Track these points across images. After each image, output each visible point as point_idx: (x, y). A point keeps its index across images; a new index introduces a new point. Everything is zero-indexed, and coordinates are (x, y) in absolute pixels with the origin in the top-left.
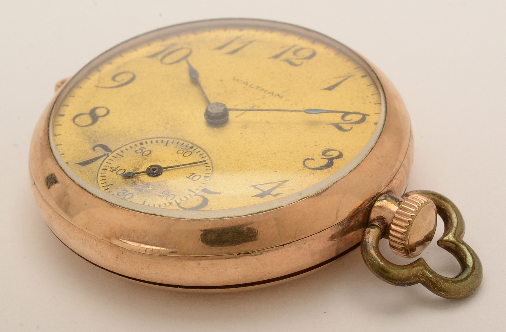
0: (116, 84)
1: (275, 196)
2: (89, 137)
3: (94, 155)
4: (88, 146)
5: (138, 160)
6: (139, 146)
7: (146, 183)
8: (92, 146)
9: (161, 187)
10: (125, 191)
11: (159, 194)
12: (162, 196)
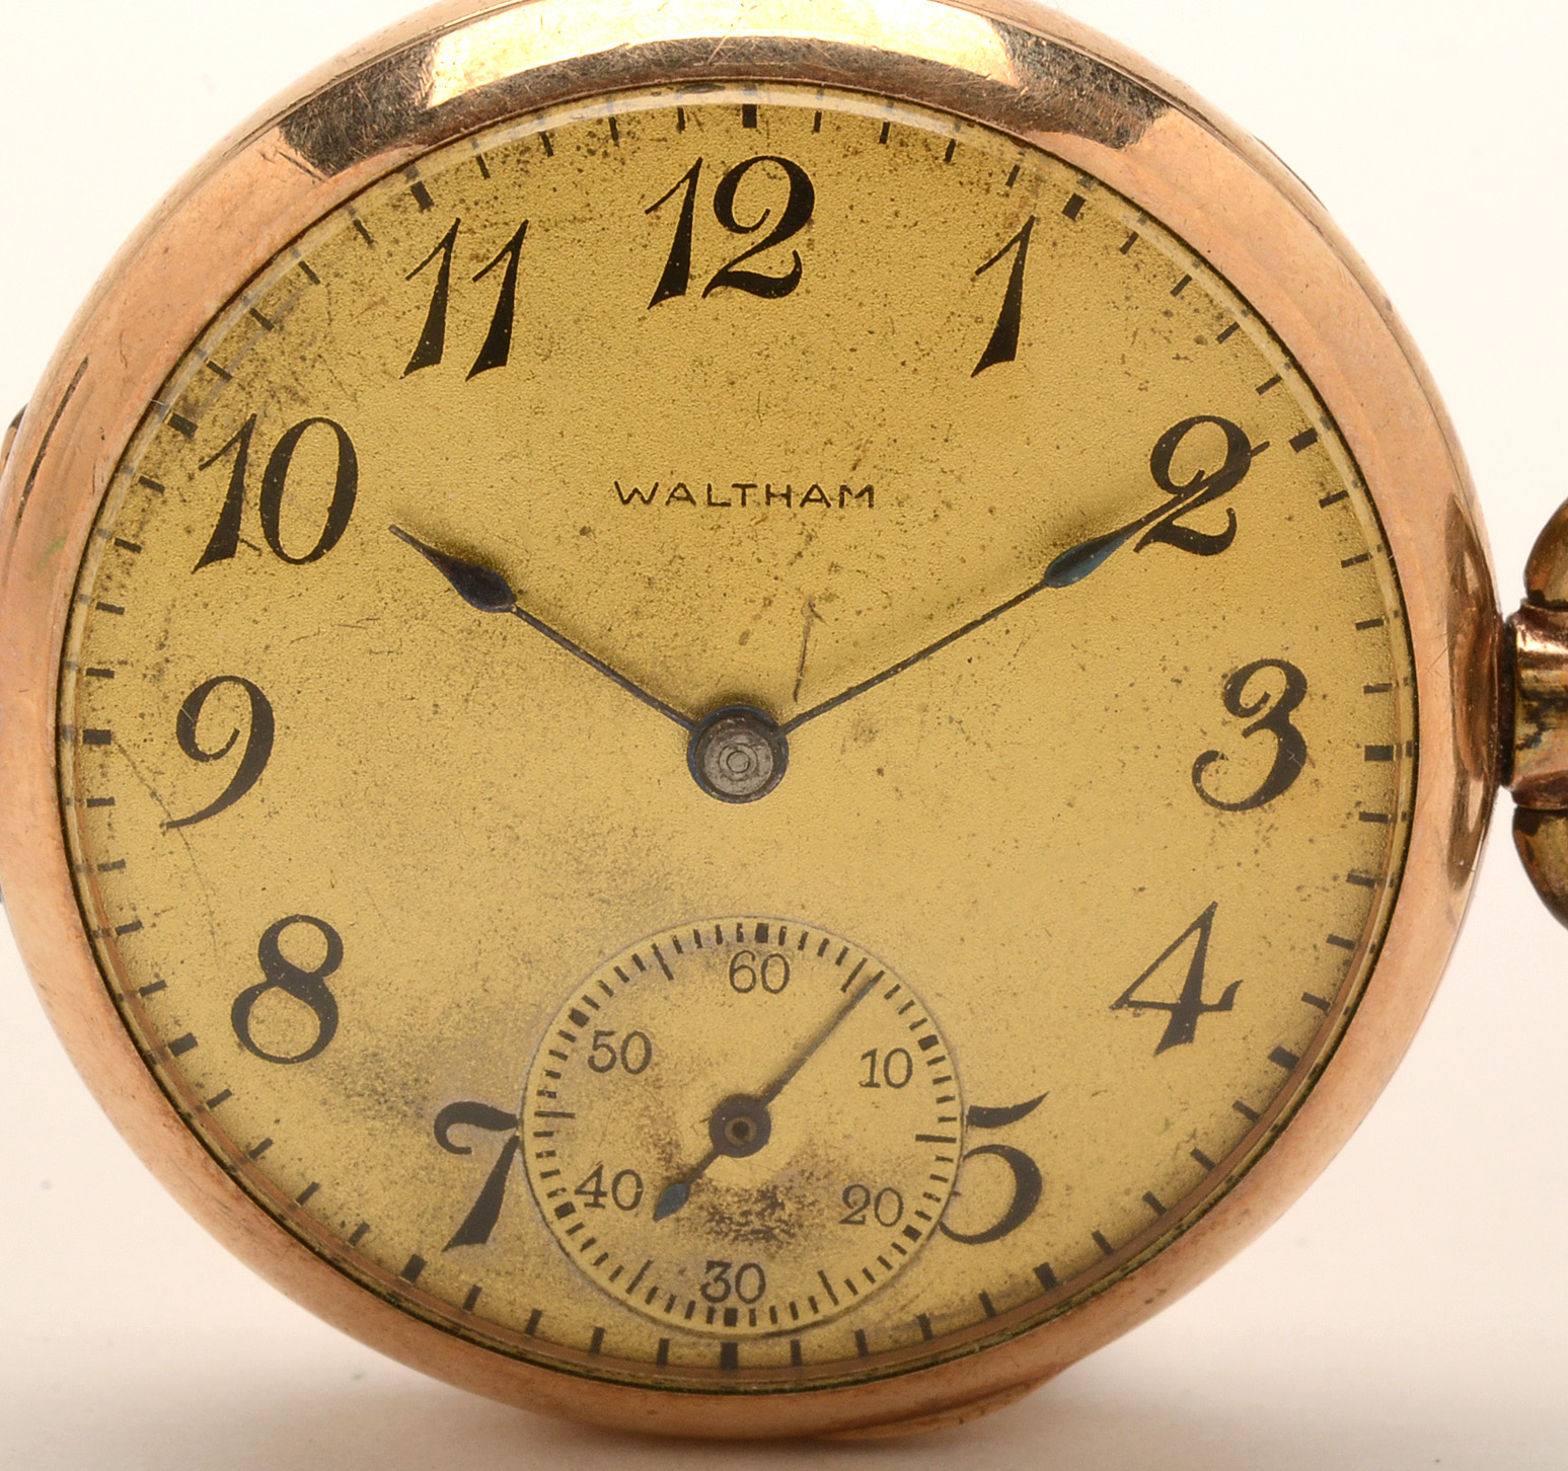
0: (226, 771)
1: (1226, 1003)
2: (381, 1098)
3: (475, 1173)
4: (418, 1143)
5: (638, 1105)
6: (584, 1036)
7: (755, 1194)
8: (429, 1135)
9: (818, 1179)
10: (718, 1270)
11: (841, 1214)
12: (857, 1218)
